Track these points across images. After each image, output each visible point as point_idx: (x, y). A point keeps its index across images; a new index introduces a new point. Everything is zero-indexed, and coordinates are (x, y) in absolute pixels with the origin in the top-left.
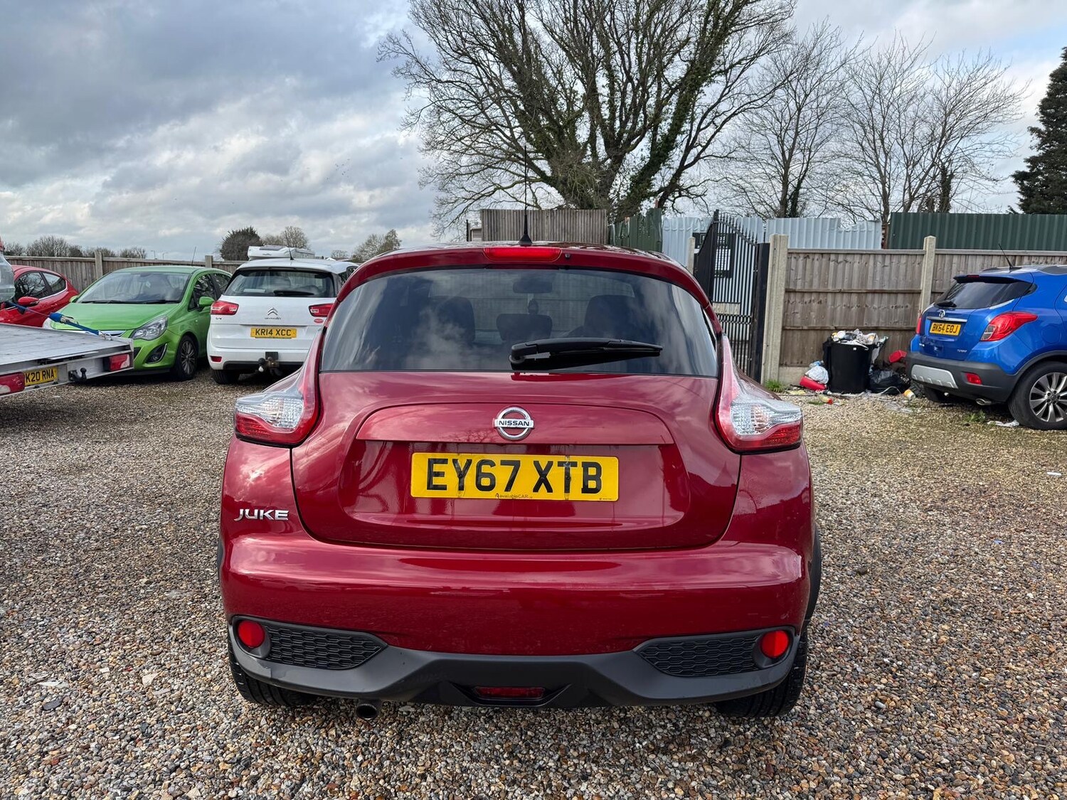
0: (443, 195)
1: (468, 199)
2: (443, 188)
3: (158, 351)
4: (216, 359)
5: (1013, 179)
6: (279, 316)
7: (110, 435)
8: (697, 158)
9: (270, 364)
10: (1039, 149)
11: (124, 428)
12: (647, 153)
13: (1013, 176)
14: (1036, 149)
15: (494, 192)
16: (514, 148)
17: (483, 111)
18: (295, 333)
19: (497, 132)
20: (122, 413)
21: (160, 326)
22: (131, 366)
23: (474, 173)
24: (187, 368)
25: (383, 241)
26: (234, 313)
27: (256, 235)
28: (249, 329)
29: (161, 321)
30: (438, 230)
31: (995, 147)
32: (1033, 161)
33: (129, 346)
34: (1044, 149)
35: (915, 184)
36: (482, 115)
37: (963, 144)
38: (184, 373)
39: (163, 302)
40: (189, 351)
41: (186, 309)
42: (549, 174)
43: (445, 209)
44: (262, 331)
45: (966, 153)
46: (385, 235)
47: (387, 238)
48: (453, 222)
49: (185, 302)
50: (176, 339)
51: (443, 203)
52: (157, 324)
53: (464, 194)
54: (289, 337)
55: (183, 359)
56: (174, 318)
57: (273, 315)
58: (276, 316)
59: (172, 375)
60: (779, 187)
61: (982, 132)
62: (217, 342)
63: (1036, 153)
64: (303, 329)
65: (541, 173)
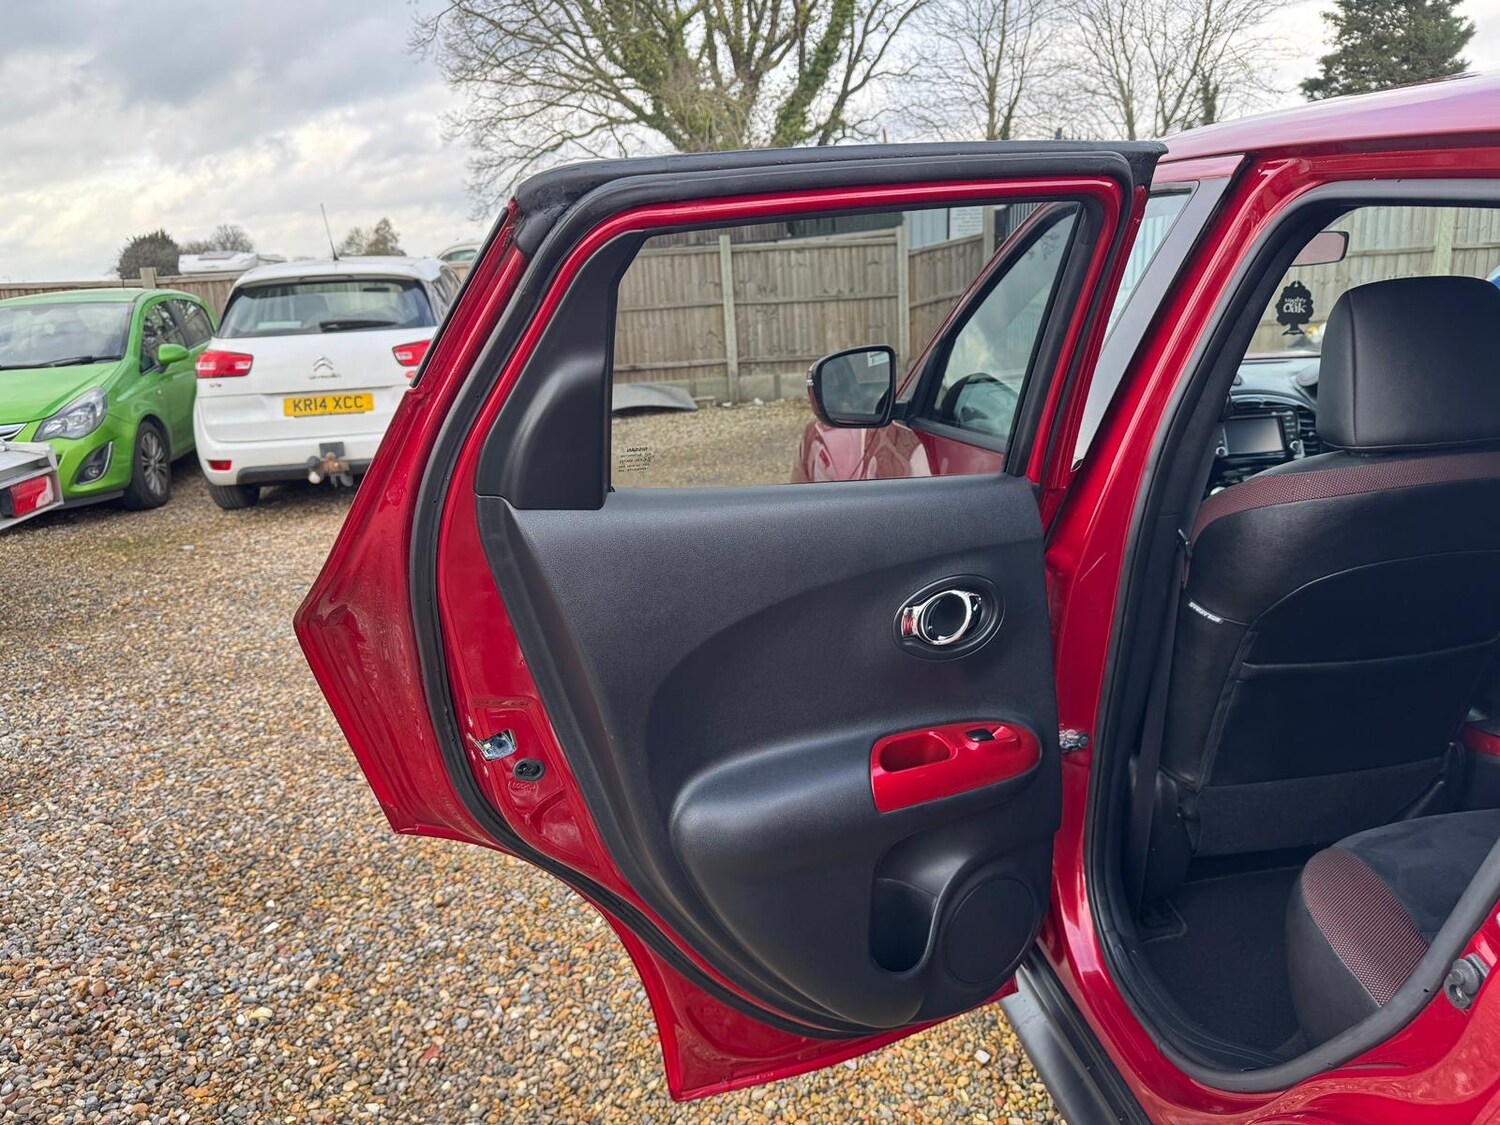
0: (479, 154)
1: (521, 158)
2: (479, 143)
3: (95, 459)
4: (217, 465)
5: (1301, 90)
6: (335, 372)
7: (50, 665)
8: (867, 78)
9: (332, 466)
10: (1335, 43)
11: (72, 642)
12: (794, 72)
13: (1301, 85)
14: (1330, 45)
15: (558, 146)
16: (590, 72)
17: (537, 15)
18: (370, 402)
19: (559, 47)
20: (56, 602)
21: (93, 408)
22: (55, 500)
23: (526, 117)
24: (155, 484)
25: (372, 237)
26: (244, 373)
27: (172, 242)
28: (279, 402)
29: (93, 398)
30: (479, 211)
31: (1276, 43)
32: (1329, 62)
33: (46, 458)
34: (1341, 43)
35: (1170, 103)
36: (535, 22)
37: (1236, 40)
38: (150, 494)
39: (88, 360)
40: (155, 451)
41: (136, 371)
42: (649, 110)
43: (484, 177)
44: (305, 403)
45: (1239, 54)
46: (374, 227)
47: (377, 231)
48: (501, 196)
49: (130, 358)
50: (129, 431)
51: (480, 167)
52: (86, 405)
53: (511, 150)
54: (360, 409)
55: (146, 468)
56: (116, 391)
57: (324, 371)
58: (330, 372)
59: (128, 501)
60: (985, 118)
61: (1257, 20)
62: (214, 432)
63: (1331, 50)
64: (384, 393)
65: (638, 110)
